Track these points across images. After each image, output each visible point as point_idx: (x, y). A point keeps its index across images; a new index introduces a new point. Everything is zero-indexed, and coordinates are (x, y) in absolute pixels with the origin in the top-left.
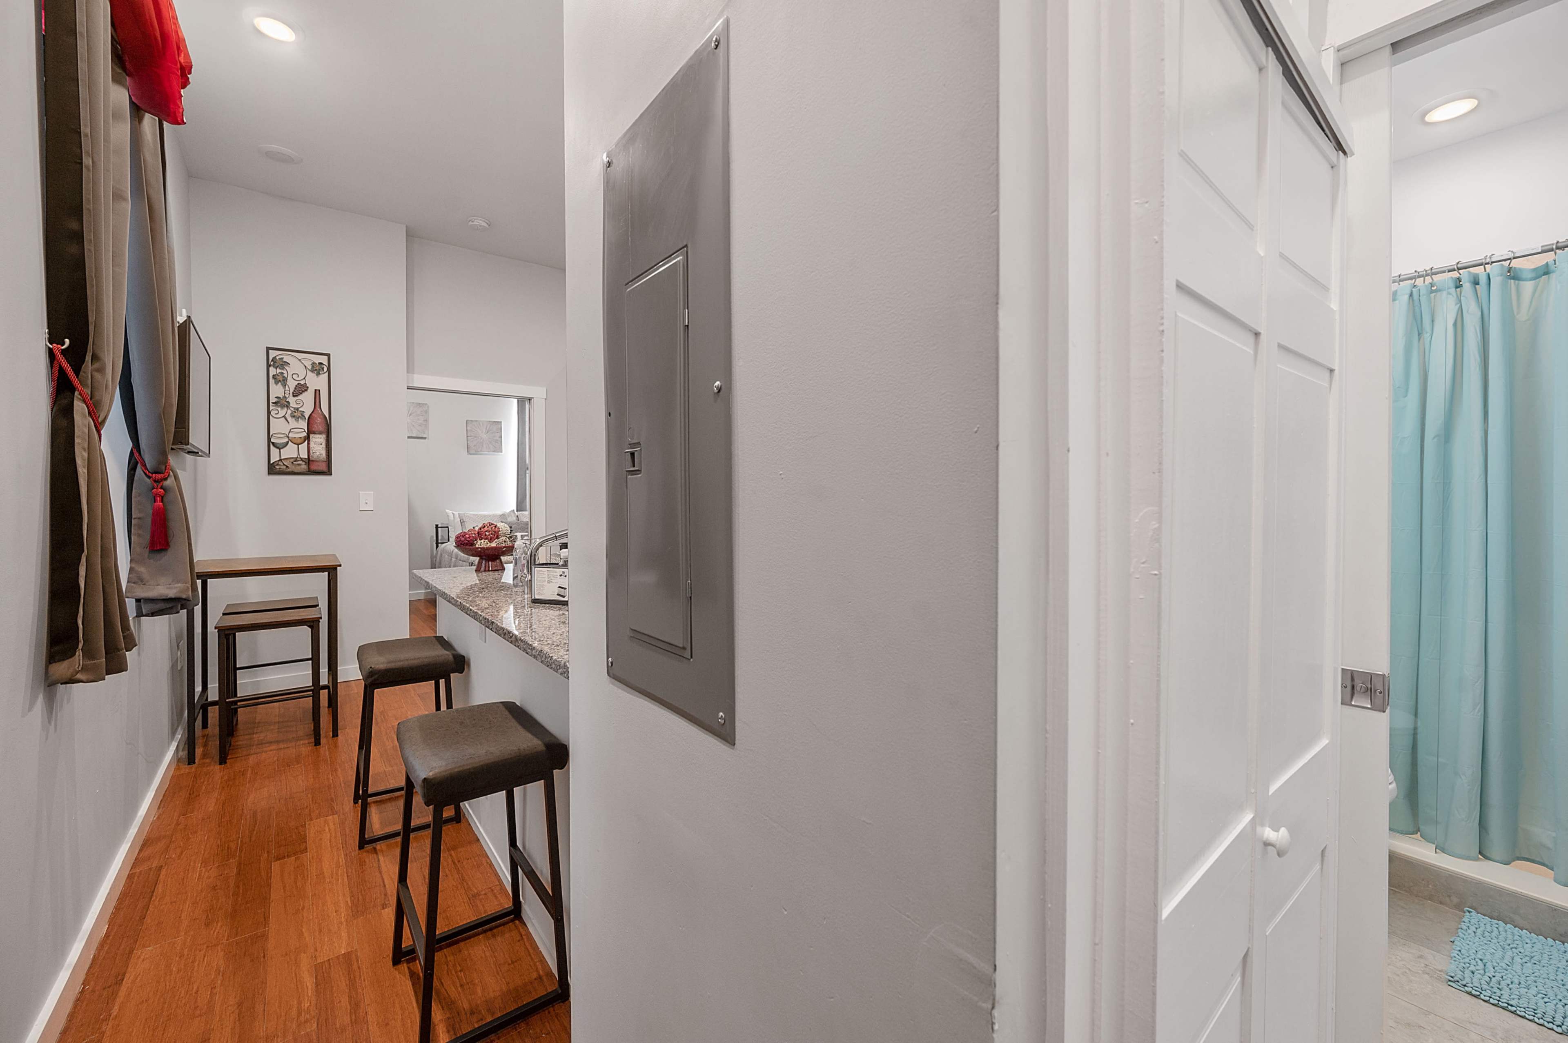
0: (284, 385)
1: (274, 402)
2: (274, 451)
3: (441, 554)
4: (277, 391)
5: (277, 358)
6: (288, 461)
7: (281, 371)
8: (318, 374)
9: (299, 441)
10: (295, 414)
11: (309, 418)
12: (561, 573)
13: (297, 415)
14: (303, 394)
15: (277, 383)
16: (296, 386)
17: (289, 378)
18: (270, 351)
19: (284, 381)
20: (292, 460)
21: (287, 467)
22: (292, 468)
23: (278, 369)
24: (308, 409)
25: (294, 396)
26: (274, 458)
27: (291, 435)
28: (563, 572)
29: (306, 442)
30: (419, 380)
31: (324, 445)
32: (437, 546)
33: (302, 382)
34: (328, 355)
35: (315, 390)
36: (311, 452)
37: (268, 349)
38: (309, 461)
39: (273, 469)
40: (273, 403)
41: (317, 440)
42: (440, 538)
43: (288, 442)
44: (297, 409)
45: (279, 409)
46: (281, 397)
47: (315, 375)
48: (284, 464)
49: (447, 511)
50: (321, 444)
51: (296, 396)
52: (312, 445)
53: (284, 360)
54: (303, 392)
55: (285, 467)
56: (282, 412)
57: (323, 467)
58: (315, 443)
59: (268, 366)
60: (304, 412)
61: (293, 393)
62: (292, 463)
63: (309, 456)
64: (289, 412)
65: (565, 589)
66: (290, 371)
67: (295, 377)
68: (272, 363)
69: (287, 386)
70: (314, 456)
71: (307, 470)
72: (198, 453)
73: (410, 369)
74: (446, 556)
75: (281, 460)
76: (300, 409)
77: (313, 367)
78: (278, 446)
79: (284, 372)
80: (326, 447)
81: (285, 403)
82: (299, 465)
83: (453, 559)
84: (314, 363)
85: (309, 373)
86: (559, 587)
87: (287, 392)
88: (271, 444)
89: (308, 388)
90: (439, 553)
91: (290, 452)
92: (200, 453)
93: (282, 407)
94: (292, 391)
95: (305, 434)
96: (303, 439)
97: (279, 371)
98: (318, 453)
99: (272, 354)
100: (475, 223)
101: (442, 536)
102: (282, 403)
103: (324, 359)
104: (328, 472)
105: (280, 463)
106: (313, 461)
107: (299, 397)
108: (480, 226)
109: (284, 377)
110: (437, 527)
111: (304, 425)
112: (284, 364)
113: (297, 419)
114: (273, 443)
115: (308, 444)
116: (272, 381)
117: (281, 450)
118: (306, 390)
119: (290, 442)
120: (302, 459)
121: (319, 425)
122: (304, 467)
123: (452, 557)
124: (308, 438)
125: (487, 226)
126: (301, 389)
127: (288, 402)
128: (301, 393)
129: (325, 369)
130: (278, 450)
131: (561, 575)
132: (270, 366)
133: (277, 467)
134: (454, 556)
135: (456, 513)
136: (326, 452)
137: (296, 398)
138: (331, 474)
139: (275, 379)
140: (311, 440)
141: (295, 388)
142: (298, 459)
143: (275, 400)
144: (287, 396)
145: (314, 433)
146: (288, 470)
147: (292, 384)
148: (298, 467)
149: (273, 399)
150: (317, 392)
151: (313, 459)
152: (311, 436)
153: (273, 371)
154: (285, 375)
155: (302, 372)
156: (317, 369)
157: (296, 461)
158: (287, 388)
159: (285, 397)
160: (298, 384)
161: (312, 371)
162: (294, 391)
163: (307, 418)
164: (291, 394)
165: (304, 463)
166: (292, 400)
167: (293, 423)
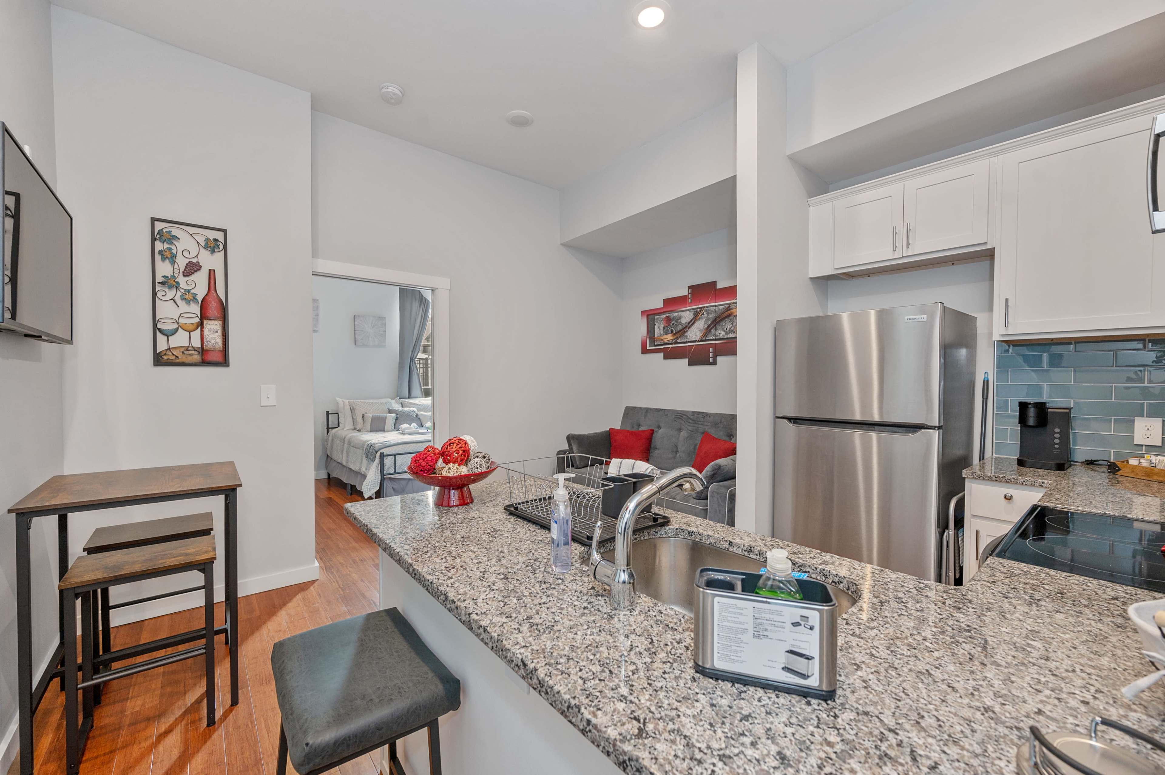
0: (173, 263)
1: (160, 281)
2: (161, 340)
3: (333, 439)
4: (164, 269)
5: (164, 231)
6: (178, 351)
7: (168, 246)
8: (213, 252)
9: (191, 328)
10: (187, 297)
11: (202, 302)
12: (798, 620)
13: (188, 297)
14: (195, 274)
15: (164, 258)
16: (187, 264)
17: (179, 255)
18: (156, 222)
19: (173, 259)
20: (182, 349)
21: (177, 357)
22: (182, 358)
23: (165, 243)
24: (201, 291)
25: (184, 276)
26: (162, 346)
27: (181, 321)
28: (805, 618)
29: (200, 328)
30: (325, 266)
31: (220, 333)
32: (328, 432)
33: (195, 261)
34: (225, 231)
35: (210, 270)
36: (205, 340)
37: (153, 220)
38: (203, 351)
39: (159, 360)
40: (159, 283)
41: (212, 327)
42: (330, 423)
43: (177, 329)
44: (189, 291)
45: (167, 290)
46: (169, 276)
47: (209, 253)
48: (173, 354)
49: (337, 399)
50: (217, 332)
51: (188, 276)
52: (206, 332)
53: (173, 233)
54: (196, 271)
55: (174, 357)
56: (171, 294)
57: (218, 358)
58: (210, 330)
59: (154, 240)
60: (196, 294)
61: (183, 272)
62: (183, 352)
63: (202, 345)
64: (179, 294)
65: (809, 658)
66: (180, 246)
67: (186, 254)
68: (158, 236)
69: (176, 264)
70: (208, 346)
71: (201, 361)
72: (40, 337)
73: (315, 254)
74: (338, 442)
75: (169, 349)
76: (192, 291)
77: (207, 243)
78: (166, 332)
79: (173, 247)
80: (223, 335)
81: (174, 283)
82: (190, 355)
83: (346, 445)
84: (207, 240)
85: (202, 251)
86: (792, 652)
87: (176, 271)
88: (157, 331)
89: (201, 267)
90: (330, 438)
91: (180, 340)
92: (43, 337)
93: (171, 287)
94: (182, 270)
95: (197, 320)
96: (195, 325)
97: (166, 246)
98: (213, 342)
99: (159, 226)
100: (389, 90)
101: (333, 422)
102: (169, 283)
103: (220, 236)
104: (224, 362)
105: (168, 353)
106: (207, 350)
107: (191, 278)
108: (394, 94)
109: (172, 253)
110: (328, 413)
111: (196, 309)
112: (172, 239)
113: (188, 302)
114: (159, 330)
115: (202, 331)
116: (158, 257)
117: (170, 338)
118: (199, 270)
119: (180, 329)
120: (194, 349)
121: (213, 309)
122: (197, 358)
123: (344, 443)
124: (201, 324)
125: (400, 94)
126: (192, 268)
127: (177, 283)
128: (193, 273)
129: (221, 247)
130: (166, 338)
131: (796, 624)
132: (155, 240)
133: (165, 357)
134: (346, 442)
135: (346, 401)
136: (223, 341)
137: (187, 278)
138: (228, 366)
139: (162, 255)
140: (205, 327)
141: (186, 267)
142: (189, 348)
143: (161, 280)
144: (176, 275)
145: (208, 318)
146: (178, 361)
147: (182, 262)
148: (190, 358)
149: (159, 279)
150: (212, 272)
151: (207, 348)
152: (205, 322)
153: (159, 246)
154: (174, 251)
155: (194, 249)
156: (212, 246)
157: (187, 350)
158: (176, 266)
159: (173, 277)
160: (189, 262)
161: (206, 248)
162: (185, 270)
163: (200, 302)
164: (181, 273)
165: (196, 353)
166: (182, 280)
167: (184, 307)
